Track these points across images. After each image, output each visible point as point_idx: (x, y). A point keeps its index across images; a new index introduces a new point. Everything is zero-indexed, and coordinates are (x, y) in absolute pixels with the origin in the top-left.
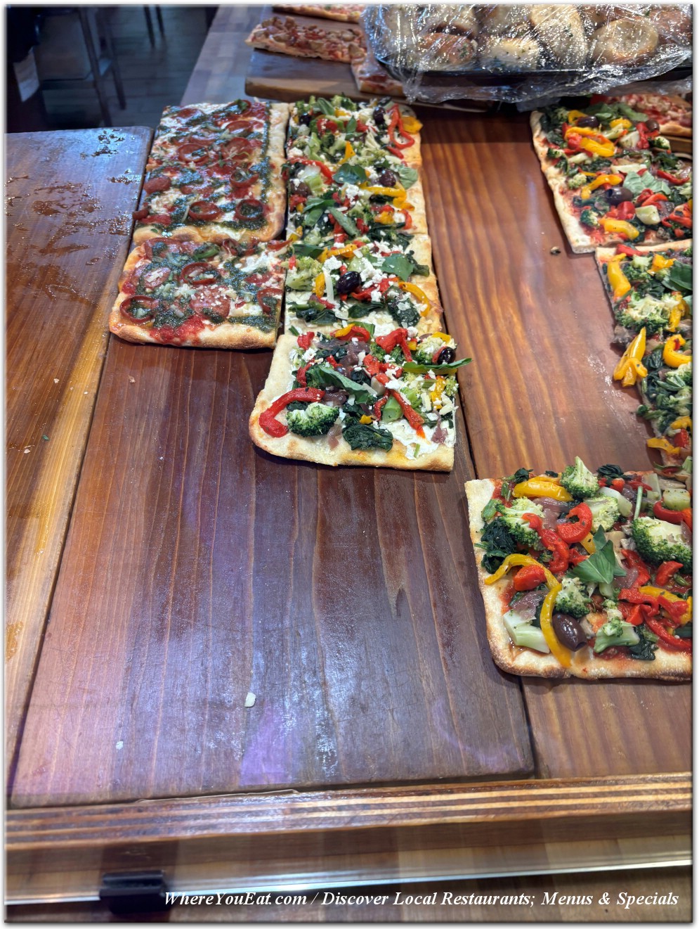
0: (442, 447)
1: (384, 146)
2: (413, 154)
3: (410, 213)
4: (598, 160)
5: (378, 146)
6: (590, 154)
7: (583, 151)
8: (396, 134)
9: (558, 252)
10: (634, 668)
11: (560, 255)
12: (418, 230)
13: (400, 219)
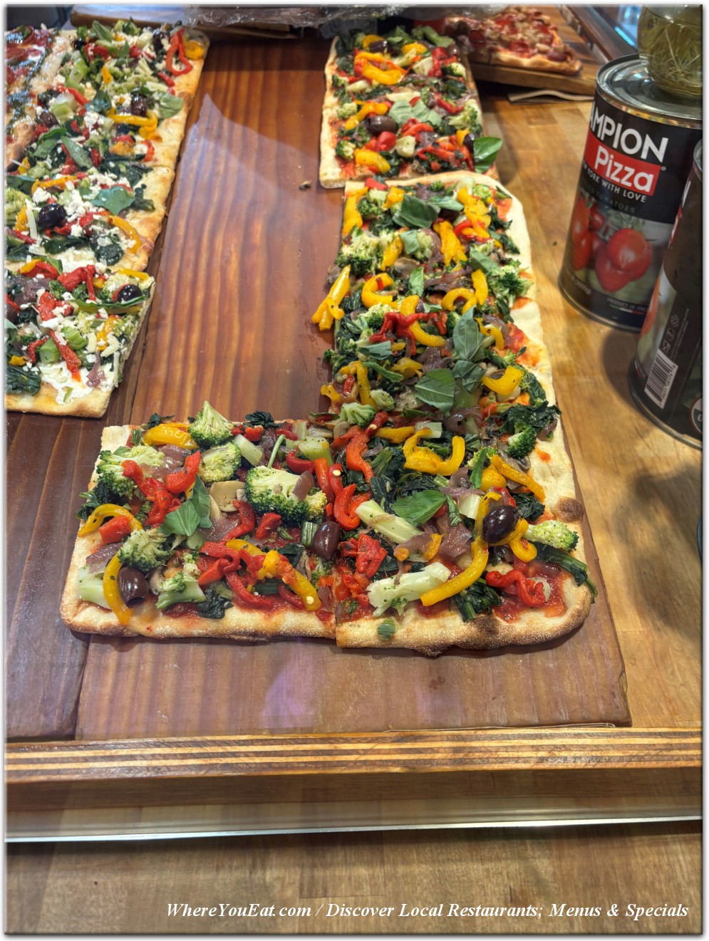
0: (96, 392)
1: (156, 74)
2: (187, 82)
3: (154, 144)
4: (378, 88)
5: (150, 72)
6: (369, 81)
7: (364, 78)
8: (174, 60)
9: (307, 187)
10: (202, 626)
11: (308, 191)
12: (158, 163)
13: (141, 150)
